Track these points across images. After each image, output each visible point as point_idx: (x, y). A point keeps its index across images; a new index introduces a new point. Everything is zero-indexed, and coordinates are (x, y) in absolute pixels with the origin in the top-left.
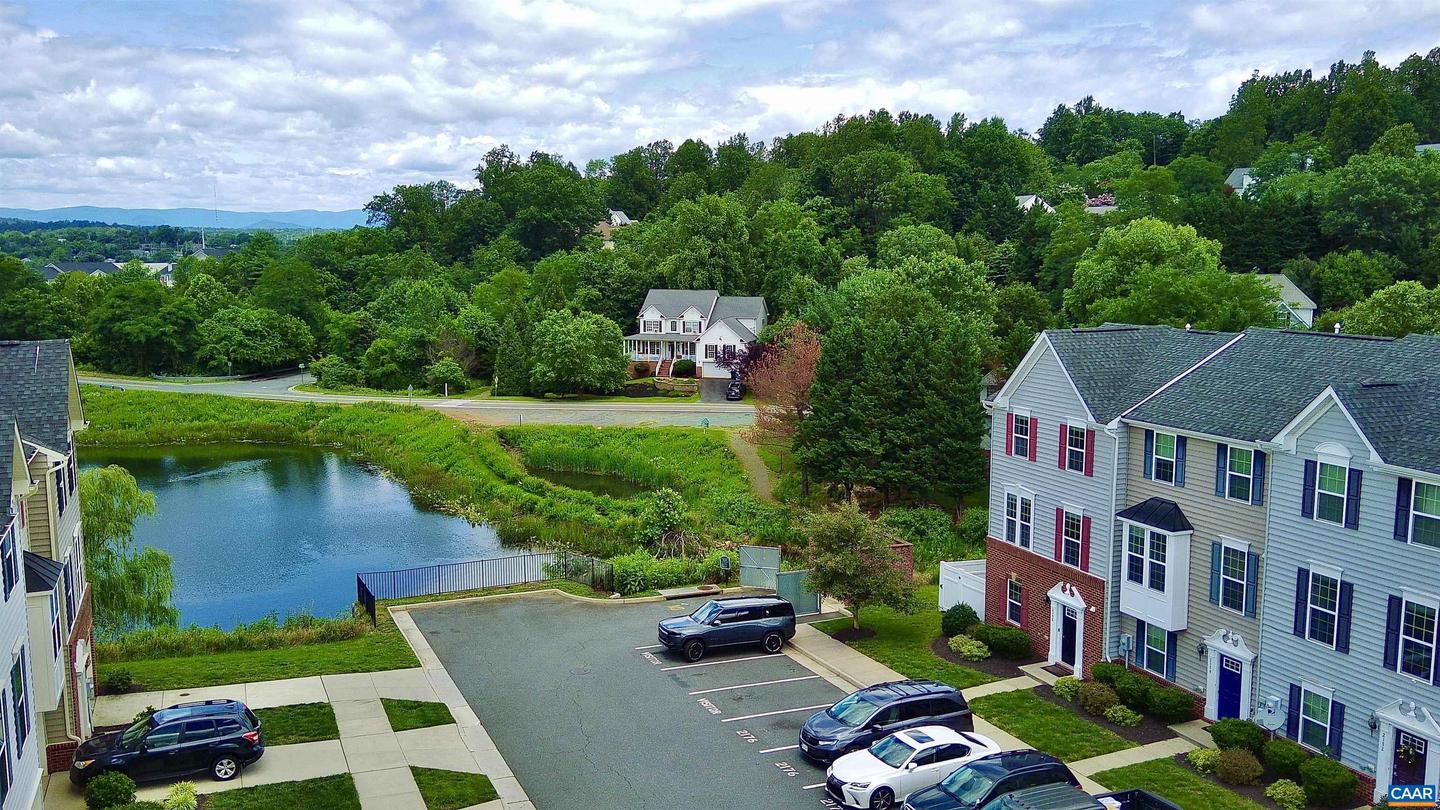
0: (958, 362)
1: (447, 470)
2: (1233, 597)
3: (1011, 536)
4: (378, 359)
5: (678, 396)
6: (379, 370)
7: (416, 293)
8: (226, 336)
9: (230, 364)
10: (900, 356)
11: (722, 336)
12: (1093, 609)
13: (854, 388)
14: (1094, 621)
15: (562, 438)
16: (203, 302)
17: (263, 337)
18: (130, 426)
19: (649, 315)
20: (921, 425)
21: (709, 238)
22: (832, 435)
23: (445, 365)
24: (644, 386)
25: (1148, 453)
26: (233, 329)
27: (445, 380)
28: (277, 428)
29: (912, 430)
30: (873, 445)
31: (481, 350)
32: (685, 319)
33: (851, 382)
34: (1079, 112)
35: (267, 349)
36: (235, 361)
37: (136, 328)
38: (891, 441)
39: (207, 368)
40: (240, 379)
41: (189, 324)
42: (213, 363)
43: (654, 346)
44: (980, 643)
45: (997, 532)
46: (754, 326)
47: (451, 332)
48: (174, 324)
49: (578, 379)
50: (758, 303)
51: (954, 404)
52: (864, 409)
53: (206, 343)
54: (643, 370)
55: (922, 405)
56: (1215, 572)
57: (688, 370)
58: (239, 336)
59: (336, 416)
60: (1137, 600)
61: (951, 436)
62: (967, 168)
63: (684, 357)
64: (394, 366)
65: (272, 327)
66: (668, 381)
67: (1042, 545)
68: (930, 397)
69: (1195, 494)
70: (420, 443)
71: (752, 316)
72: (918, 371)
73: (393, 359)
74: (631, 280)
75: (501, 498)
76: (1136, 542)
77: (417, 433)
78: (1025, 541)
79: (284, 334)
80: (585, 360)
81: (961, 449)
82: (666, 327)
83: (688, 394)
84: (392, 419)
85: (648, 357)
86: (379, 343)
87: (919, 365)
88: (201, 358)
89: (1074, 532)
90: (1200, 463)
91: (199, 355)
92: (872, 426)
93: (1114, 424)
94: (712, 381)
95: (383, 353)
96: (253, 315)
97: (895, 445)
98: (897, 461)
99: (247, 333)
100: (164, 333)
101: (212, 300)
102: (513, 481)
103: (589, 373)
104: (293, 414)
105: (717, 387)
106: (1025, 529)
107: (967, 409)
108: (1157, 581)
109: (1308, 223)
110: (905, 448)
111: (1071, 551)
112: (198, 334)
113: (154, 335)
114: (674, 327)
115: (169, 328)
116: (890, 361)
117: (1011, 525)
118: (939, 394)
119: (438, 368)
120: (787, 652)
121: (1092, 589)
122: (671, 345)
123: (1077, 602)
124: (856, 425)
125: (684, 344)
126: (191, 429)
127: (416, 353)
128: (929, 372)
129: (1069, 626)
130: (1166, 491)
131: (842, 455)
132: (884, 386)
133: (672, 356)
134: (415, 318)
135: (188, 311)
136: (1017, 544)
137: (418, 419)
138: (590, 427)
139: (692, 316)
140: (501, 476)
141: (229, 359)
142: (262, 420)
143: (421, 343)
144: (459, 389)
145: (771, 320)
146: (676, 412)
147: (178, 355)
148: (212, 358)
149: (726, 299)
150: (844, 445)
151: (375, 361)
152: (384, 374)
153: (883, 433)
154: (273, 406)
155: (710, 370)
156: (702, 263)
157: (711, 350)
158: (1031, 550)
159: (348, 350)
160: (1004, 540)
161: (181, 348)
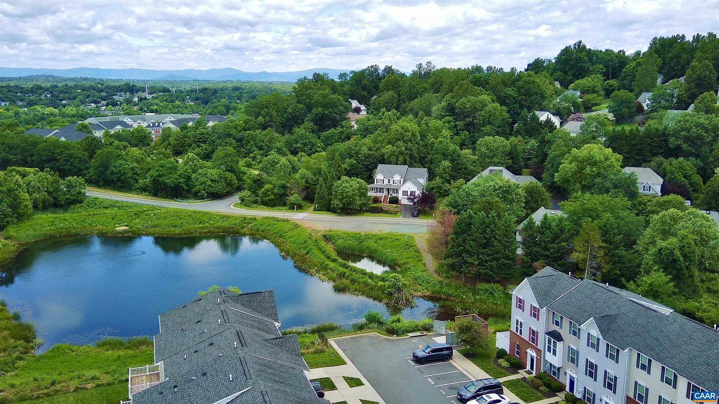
0: (507, 231)
1: (307, 254)
2: (573, 361)
3: (517, 331)
4: (266, 193)
5: (391, 213)
6: (267, 198)
7: (281, 166)
8: (203, 182)
9: (206, 194)
10: (485, 226)
11: (409, 187)
12: (538, 357)
13: (468, 238)
14: (538, 361)
15: (349, 238)
16: (191, 166)
17: (218, 182)
18: (175, 227)
19: (379, 177)
20: (493, 253)
21: (404, 142)
22: (459, 255)
23: (294, 198)
24: (377, 208)
25: (553, 318)
26: (206, 179)
27: (295, 204)
28: (233, 228)
29: (489, 255)
30: (475, 260)
31: (307, 188)
32: (394, 179)
33: (466, 235)
34: (575, 48)
35: (220, 187)
36: (207, 193)
37: (169, 180)
38: (481, 259)
39: (197, 196)
40: (210, 200)
41: (189, 178)
42: (199, 194)
43: (381, 190)
44: (507, 363)
45: (513, 329)
46: (423, 181)
47: (296, 182)
48: (184, 178)
49: (352, 207)
50: (424, 171)
51: (505, 247)
52: (471, 247)
53: (196, 185)
54: (376, 200)
55: (493, 246)
56: (569, 354)
57: (395, 201)
58: (209, 183)
59: (255, 223)
60: (549, 357)
61: (504, 258)
62: (517, 97)
63: (394, 195)
64: (273, 197)
65: (221, 177)
66: (386, 206)
67: (526, 336)
68: (496, 243)
69: (564, 331)
70: (294, 239)
71: (421, 177)
72: (492, 233)
73: (273, 193)
74: (369, 156)
75: (331, 269)
76: (549, 342)
77: (290, 233)
78: (521, 334)
79: (226, 180)
80: (354, 199)
81: (507, 263)
82: (386, 182)
83: (395, 213)
84: (279, 225)
85: (379, 194)
86: (267, 186)
87: (492, 231)
88: (194, 192)
89: (533, 333)
90: (566, 323)
91: (193, 190)
92: (474, 253)
93: (544, 309)
94: (405, 205)
95: (269, 191)
96: (213, 173)
97: (483, 260)
98: (484, 266)
99: (212, 181)
100: (180, 182)
101: (194, 165)
102: (334, 261)
103: (356, 205)
104: (238, 222)
105: (408, 209)
106: (521, 330)
107: (510, 249)
108: (554, 354)
109: (665, 140)
110: (486, 261)
111: (533, 339)
112: (192, 181)
113: (176, 183)
114: (389, 182)
115: (182, 180)
116: (481, 229)
117: (517, 328)
118: (499, 242)
119: (292, 198)
120: (450, 361)
121: (538, 351)
122: (388, 189)
123: (534, 355)
124: (468, 252)
125: (394, 190)
126: (199, 228)
127: (282, 191)
128: (496, 233)
129: (532, 360)
130: (557, 328)
131: (463, 263)
132: (479, 238)
133: (388, 193)
134: (281, 176)
135: (189, 173)
136: (519, 334)
137: (290, 226)
138: (359, 234)
139: (397, 178)
140: (329, 258)
141: (206, 193)
142: (226, 224)
143: (284, 187)
144: (300, 207)
145: (430, 179)
146: (393, 224)
147: (185, 191)
148: (199, 192)
149: (411, 169)
150: (463, 259)
151: (265, 194)
152: (269, 200)
153: (478, 256)
154: (228, 217)
155: (404, 201)
156: (401, 153)
157: (405, 193)
158: (522, 336)
159: (253, 188)
160: (515, 332)
161: (186, 188)
